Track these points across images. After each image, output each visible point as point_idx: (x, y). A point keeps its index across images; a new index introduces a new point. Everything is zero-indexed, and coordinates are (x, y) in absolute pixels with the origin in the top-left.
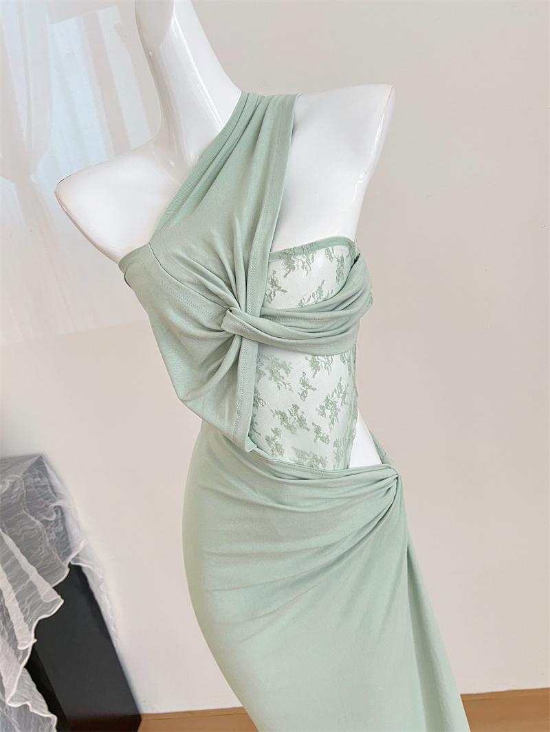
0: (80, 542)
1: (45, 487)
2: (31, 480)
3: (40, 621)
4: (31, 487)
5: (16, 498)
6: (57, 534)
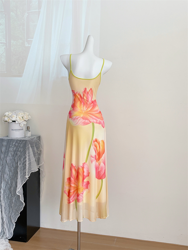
0: (43, 162)
2: (37, 139)
3: (32, 172)
5: (34, 141)
6: (38, 157)
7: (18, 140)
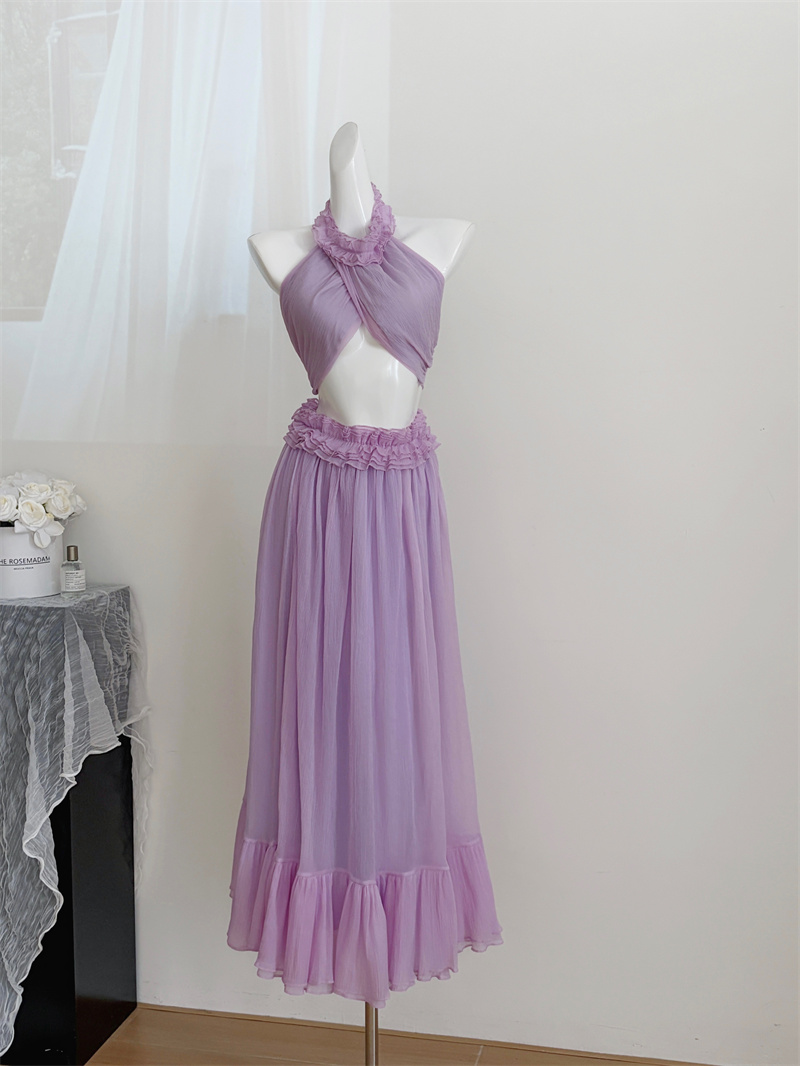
0: (144, 707)
1: (125, 621)
2: (115, 603)
3: (90, 756)
4: (113, 612)
5: (101, 612)
6: (122, 686)
7: (27, 608)
